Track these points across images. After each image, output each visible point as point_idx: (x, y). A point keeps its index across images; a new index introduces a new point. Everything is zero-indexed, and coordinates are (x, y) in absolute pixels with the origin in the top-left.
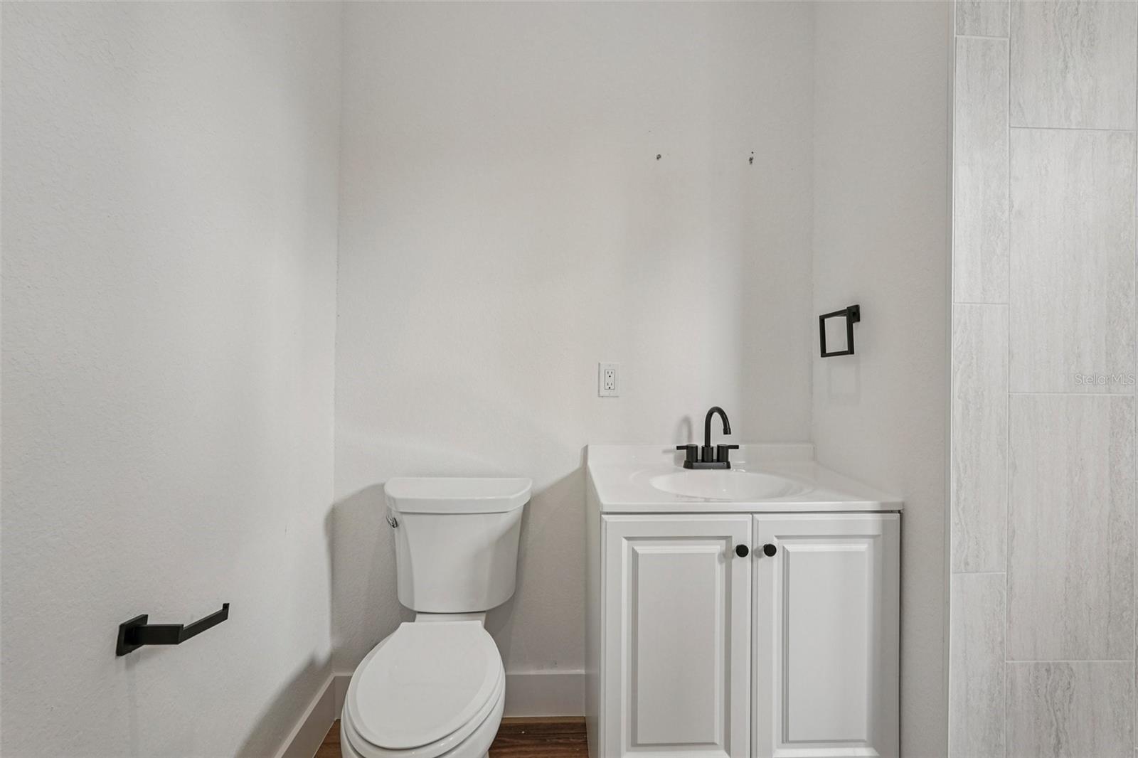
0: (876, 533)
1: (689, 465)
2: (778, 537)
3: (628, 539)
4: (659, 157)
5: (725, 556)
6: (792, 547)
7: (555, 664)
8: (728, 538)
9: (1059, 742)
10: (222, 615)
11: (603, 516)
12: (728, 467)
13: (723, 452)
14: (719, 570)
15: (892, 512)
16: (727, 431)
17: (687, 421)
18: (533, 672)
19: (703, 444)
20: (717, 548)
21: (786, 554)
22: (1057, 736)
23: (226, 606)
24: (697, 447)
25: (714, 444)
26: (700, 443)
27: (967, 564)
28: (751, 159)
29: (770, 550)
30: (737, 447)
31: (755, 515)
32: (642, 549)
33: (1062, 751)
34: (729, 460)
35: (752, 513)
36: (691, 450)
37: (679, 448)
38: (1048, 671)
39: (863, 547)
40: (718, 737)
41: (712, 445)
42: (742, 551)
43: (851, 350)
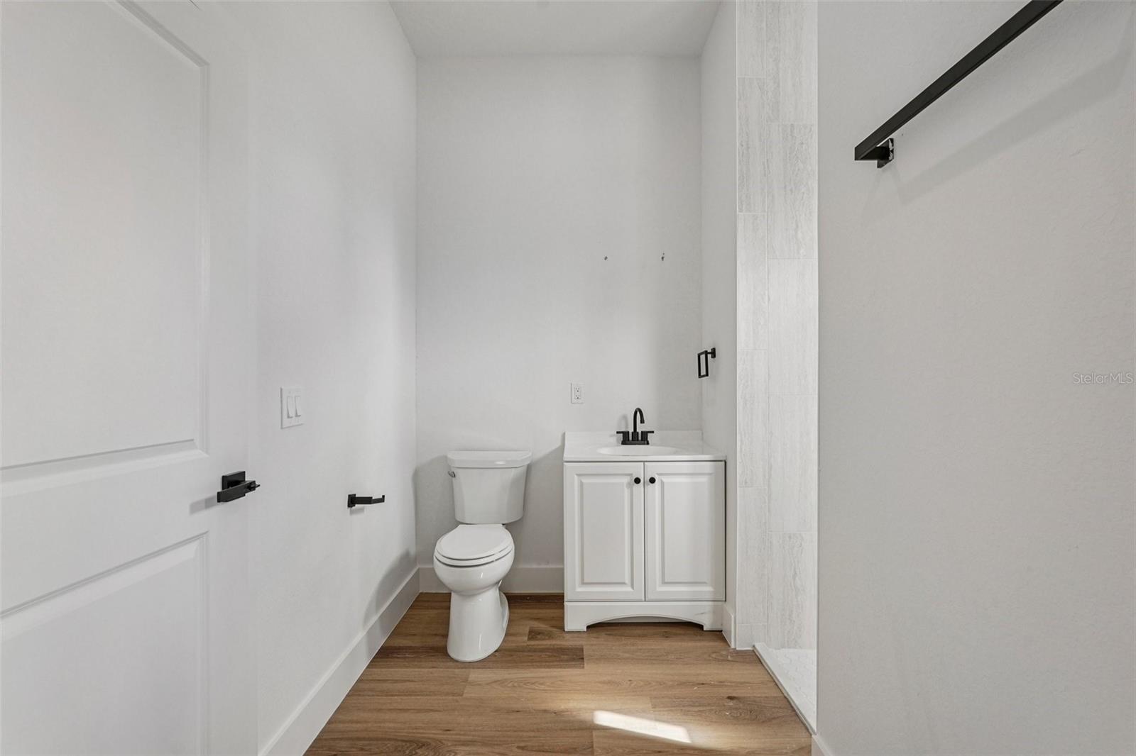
0: (711, 472)
1: (624, 443)
2: (658, 474)
3: (578, 475)
4: (606, 258)
5: (629, 485)
6: (665, 479)
7: (548, 563)
8: (631, 475)
9: (796, 574)
10: (382, 500)
11: (565, 463)
12: (648, 444)
13: (645, 434)
14: (626, 492)
15: (721, 461)
16: (642, 421)
17: (625, 418)
18: (535, 566)
19: (633, 431)
20: (626, 480)
21: (662, 483)
22: (795, 570)
23: (383, 496)
24: (628, 432)
25: (639, 430)
26: (631, 430)
27: (746, 483)
28: (663, 258)
29: (652, 480)
30: (653, 432)
31: (646, 463)
32: (586, 480)
33: (797, 578)
34: (649, 439)
35: (644, 462)
36: (625, 434)
37: (618, 433)
38: (790, 537)
39: (704, 479)
40: (627, 580)
41: (637, 431)
42: (637, 481)
43: (707, 375)
